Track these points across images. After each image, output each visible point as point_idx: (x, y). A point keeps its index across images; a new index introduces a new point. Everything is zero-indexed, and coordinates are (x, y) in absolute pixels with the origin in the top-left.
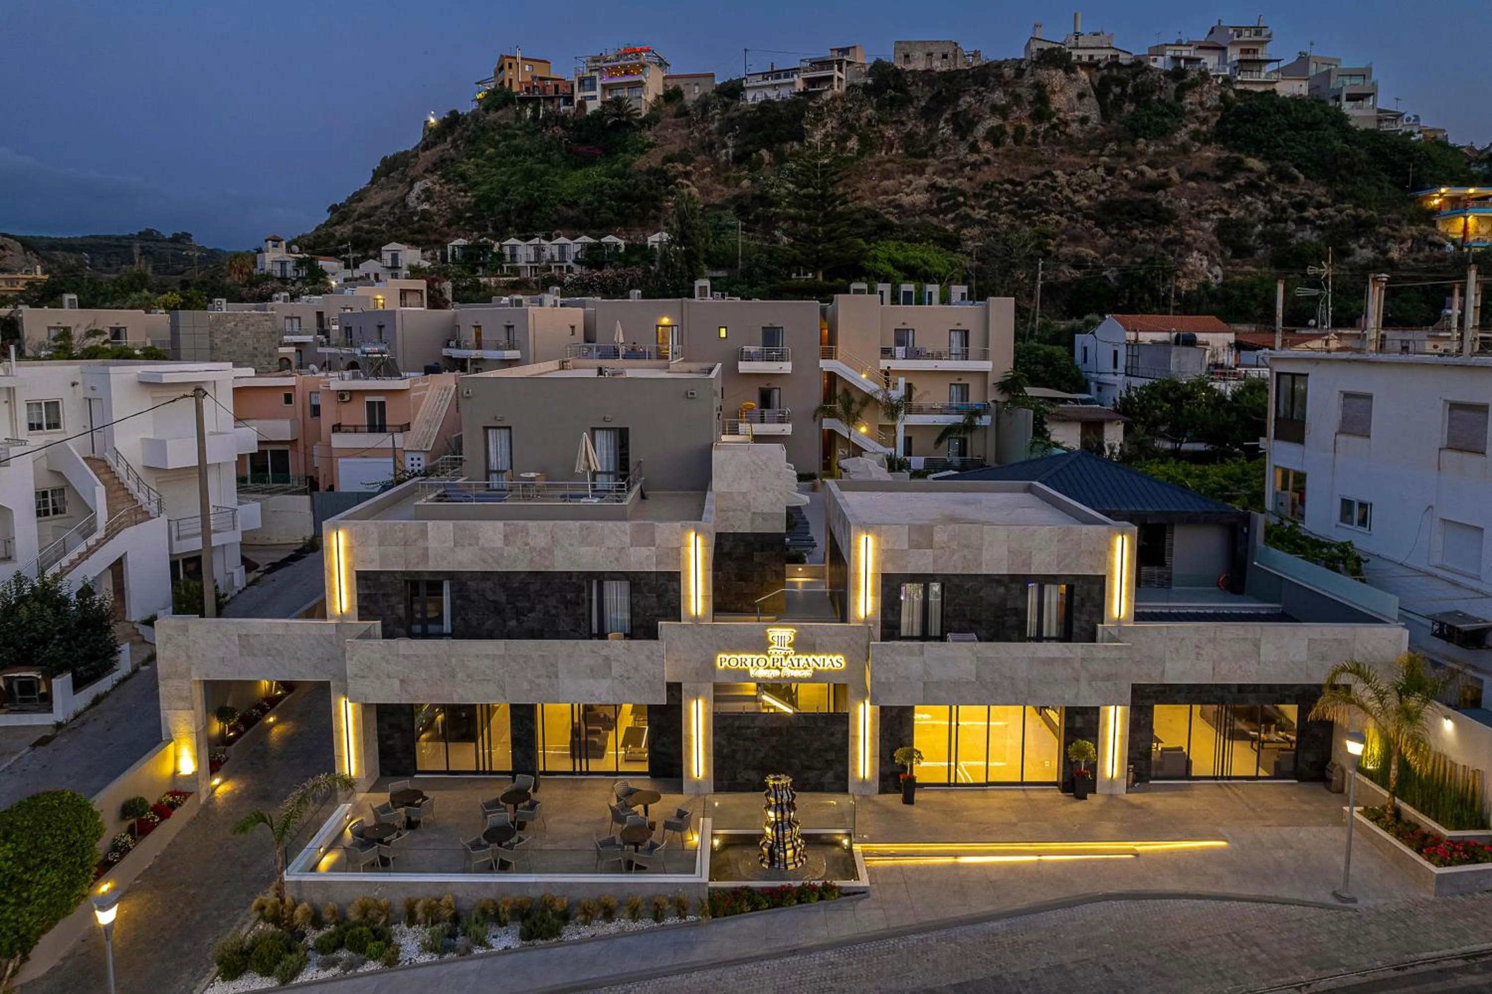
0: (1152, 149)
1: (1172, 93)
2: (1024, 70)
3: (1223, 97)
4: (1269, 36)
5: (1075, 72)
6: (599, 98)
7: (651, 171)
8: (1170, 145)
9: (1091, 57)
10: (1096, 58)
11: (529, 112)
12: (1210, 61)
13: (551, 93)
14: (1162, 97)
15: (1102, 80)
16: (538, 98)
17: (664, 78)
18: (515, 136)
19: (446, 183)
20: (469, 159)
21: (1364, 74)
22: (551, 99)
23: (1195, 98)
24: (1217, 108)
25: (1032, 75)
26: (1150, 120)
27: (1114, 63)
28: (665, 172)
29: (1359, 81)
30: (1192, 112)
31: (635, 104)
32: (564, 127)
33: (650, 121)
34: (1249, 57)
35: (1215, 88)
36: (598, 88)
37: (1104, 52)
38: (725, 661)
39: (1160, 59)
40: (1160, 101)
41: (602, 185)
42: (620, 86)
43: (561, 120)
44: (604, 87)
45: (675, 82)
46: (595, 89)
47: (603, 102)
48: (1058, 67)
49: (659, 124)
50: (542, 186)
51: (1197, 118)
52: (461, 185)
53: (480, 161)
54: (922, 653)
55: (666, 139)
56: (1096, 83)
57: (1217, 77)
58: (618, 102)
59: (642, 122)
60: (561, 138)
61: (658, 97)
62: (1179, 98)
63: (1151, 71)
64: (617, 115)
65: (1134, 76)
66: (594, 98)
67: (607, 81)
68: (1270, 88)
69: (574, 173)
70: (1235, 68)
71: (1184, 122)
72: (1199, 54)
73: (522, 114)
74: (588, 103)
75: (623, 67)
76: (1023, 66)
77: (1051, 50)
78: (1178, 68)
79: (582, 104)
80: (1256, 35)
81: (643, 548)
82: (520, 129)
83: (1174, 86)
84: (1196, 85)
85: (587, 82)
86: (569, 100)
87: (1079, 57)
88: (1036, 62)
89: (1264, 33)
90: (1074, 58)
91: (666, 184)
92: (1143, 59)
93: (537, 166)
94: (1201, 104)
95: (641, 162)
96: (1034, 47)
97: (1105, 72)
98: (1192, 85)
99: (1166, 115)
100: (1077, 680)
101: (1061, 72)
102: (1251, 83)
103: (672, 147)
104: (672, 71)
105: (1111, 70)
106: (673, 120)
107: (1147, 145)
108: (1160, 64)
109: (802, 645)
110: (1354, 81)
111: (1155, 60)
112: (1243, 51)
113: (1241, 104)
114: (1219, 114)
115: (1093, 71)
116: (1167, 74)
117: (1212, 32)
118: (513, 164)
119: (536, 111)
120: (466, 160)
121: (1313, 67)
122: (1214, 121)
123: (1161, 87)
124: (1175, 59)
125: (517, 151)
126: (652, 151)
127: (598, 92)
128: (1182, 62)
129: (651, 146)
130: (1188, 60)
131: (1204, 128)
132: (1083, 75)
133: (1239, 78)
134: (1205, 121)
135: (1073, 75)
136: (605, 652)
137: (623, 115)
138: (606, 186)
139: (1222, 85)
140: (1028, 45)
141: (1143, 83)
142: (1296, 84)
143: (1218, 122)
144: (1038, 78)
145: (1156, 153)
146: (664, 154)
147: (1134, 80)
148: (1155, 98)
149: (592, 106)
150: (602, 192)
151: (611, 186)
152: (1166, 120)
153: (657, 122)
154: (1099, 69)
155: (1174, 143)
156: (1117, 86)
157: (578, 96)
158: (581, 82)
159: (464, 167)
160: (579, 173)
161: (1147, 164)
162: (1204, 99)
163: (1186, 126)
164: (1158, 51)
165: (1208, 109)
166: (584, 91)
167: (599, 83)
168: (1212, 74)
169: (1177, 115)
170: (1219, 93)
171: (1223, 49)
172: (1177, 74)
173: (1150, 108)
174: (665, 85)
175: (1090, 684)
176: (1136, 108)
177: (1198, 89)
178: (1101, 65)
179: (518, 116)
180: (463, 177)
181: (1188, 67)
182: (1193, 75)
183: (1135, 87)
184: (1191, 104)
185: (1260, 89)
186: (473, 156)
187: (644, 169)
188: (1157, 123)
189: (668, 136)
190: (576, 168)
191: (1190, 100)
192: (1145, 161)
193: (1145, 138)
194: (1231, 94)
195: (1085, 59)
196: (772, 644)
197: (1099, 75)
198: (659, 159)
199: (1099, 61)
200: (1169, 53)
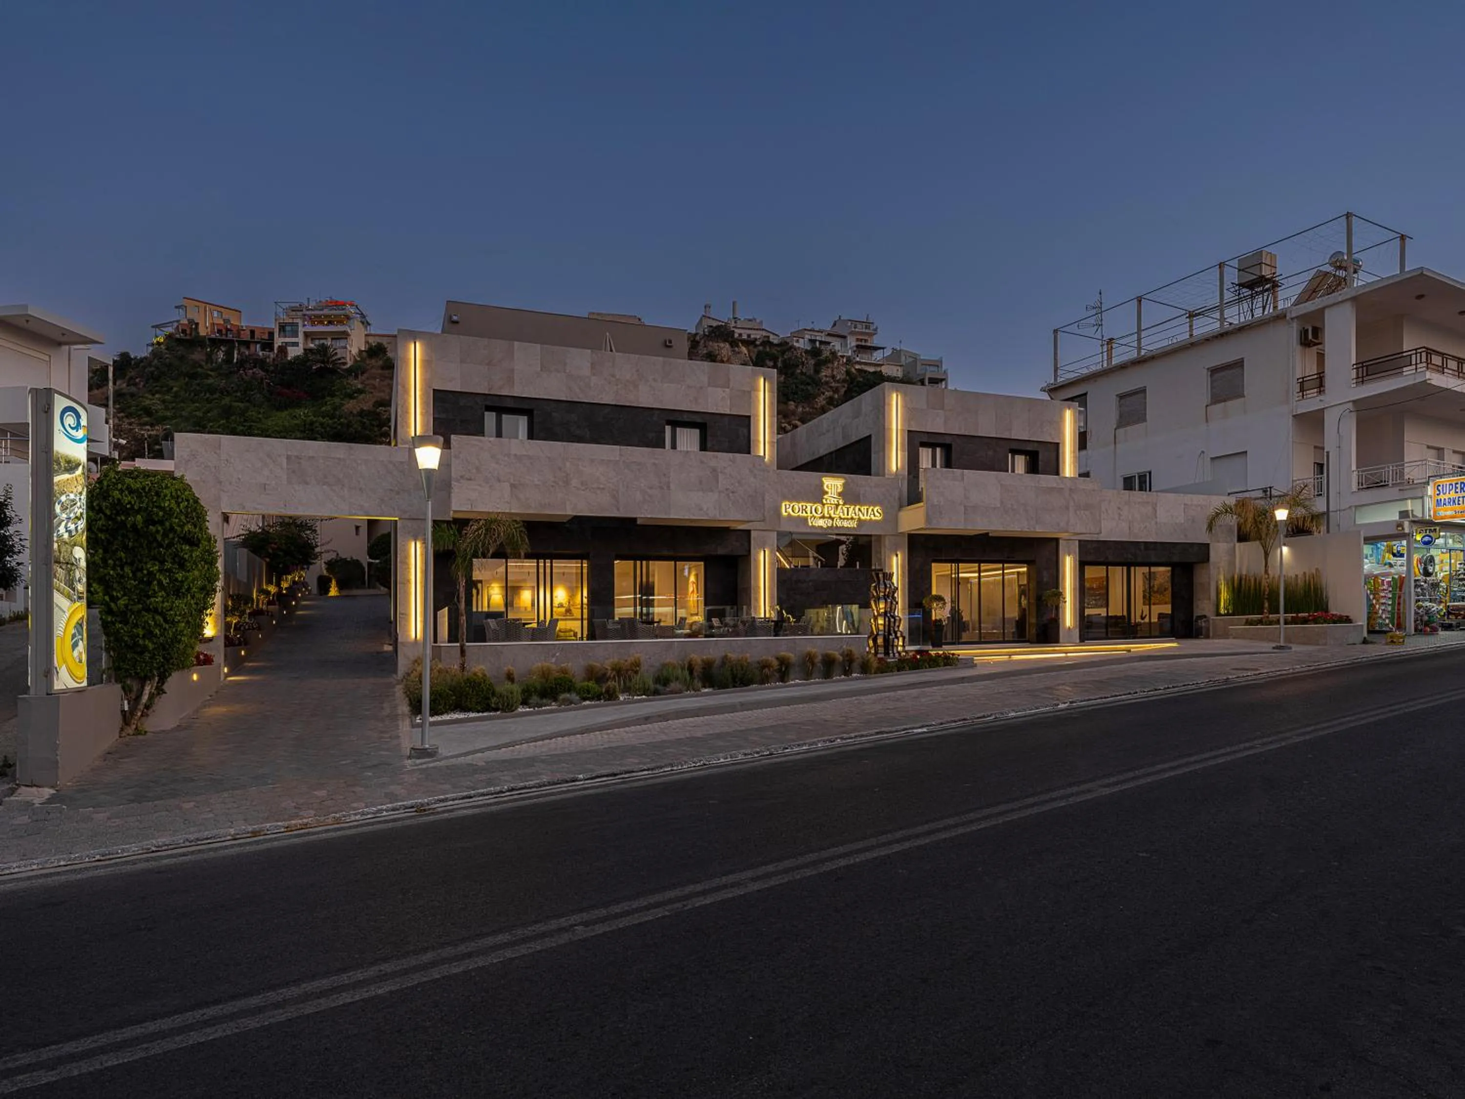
0: (800, 409)
1: (812, 368)
2: (698, 342)
3: (848, 373)
4: (876, 330)
5: (738, 346)
6: (301, 345)
7: (362, 413)
8: (813, 408)
9: (749, 336)
10: (752, 336)
11: (221, 355)
12: (836, 344)
13: (246, 336)
14: (804, 371)
15: (759, 353)
16: (232, 341)
17: (366, 335)
18: (208, 376)
19: (127, 417)
20: (153, 395)
21: (937, 364)
22: (247, 344)
23: (828, 372)
24: (844, 381)
25: (705, 346)
26: (797, 387)
27: (767, 342)
28: (378, 414)
29: (935, 369)
30: (827, 383)
31: (340, 353)
32: (262, 369)
33: (357, 370)
34: (863, 344)
35: (842, 365)
36: (301, 335)
37: (761, 332)
38: (788, 509)
39: (801, 340)
40: (802, 373)
41: (312, 423)
42: (323, 335)
43: (261, 363)
44: (307, 335)
45: (378, 340)
46: (297, 337)
47: (305, 350)
48: (725, 341)
49: (366, 375)
50: (245, 421)
51: (831, 387)
52: (146, 419)
53: (167, 397)
54: (963, 479)
55: (374, 387)
56: (754, 358)
57: (843, 357)
58: (323, 350)
59: (349, 371)
60: (262, 379)
61: (361, 351)
62: (817, 371)
63: (795, 349)
64: (323, 362)
65: (783, 353)
66: (296, 344)
67: (310, 329)
68: (878, 369)
69: (279, 414)
70: (854, 351)
71: (822, 390)
72: (829, 339)
73: (214, 357)
74: (289, 348)
75: (326, 316)
76: (698, 338)
77: (718, 327)
78: (814, 348)
79: (283, 349)
80: (866, 328)
81: (719, 390)
82: (211, 370)
83: (812, 362)
84: (829, 362)
85: (288, 328)
86: (268, 345)
87: (740, 335)
88: (708, 336)
89: (871, 328)
90: (736, 335)
91: (380, 426)
92: (788, 340)
93: (236, 404)
94: (833, 377)
95: (350, 405)
96: (707, 323)
97: (761, 348)
98: (827, 361)
99: (808, 384)
100: (1067, 508)
101: (727, 345)
102: (865, 364)
103: (382, 394)
104: (372, 330)
105: (765, 347)
106: (380, 371)
107: (797, 407)
108: (802, 344)
109: (849, 497)
110: (932, 368)
111: (797, 341)
112: (857, 340)
113: (861, 380)
114: (846, 385)
115: (751, 347)
116: (806, 352)
117: (835, 325)
118: (208, 401)
119: (229, 354)
120: (150, 397)
121: (903, 358)
122: (843, 391)
123: (803, 363)
124: (812, 341)
125: (212, 390)
126: (361, 396)
127: (300, 339)
128: (818, 343)
129: (360, 391)
130: (821, 342)
131: (836, 396)
132: (744, 350)
133: (858, 359)
134: (836, 390)
135: (736, 349)
136: (713, 463)
137: (328, 362)
138: (317, 424)
139: (846, 364)
140: (701, 321)
141: (790, 359)
142: (895, 368)
143: (846, 392)
144: (710, 349)
145: (803, 413)
146: (374, 400)
147: (783, 357)
148: (799, 371)
149: (294, 352)
150: (312, 430)
151: (322, 424)
152: (809, 388)
153: (363, 373)
154: (756, 346)
155: (816, 406)
156: (770, 360)
157: (278, 341)
158: (282, 328)
159: (148, 402)
160: (285, 414)
161: (799, 420)
162: (835, 373)
163: (823, 394)
164: (799, 334)
165: (838, 381)
166: (285, 337)
167: (301, 330)
168: (840, 354)
169: (817, 385)
170: (845, 369)
171: (844, 337)
172: (815, 353)
173: (796, 378)
174: (367, 342)
175: (1076, 514)
176: (785, 378)
177: (830, 365)
178: (758, 343)
179: (209, 358)
180: (148, 412)
181: (823, 347)
182: (826, 354)
183: (784, 362)
184: (826, 376)
185: (871, 369)
186: (157, 392)
187: (355, 412)
188: (803, 390)
189: (377, 384)
190: (280, 408)
191: (825, 373)
192: (797, 418)
193: (794, 402)
194: (853, 370)
195: (745, 337)
196: (827, 493)
197: (756, 350)
198: (371, 404)
199: (756, 339)
200: (807, 337)
